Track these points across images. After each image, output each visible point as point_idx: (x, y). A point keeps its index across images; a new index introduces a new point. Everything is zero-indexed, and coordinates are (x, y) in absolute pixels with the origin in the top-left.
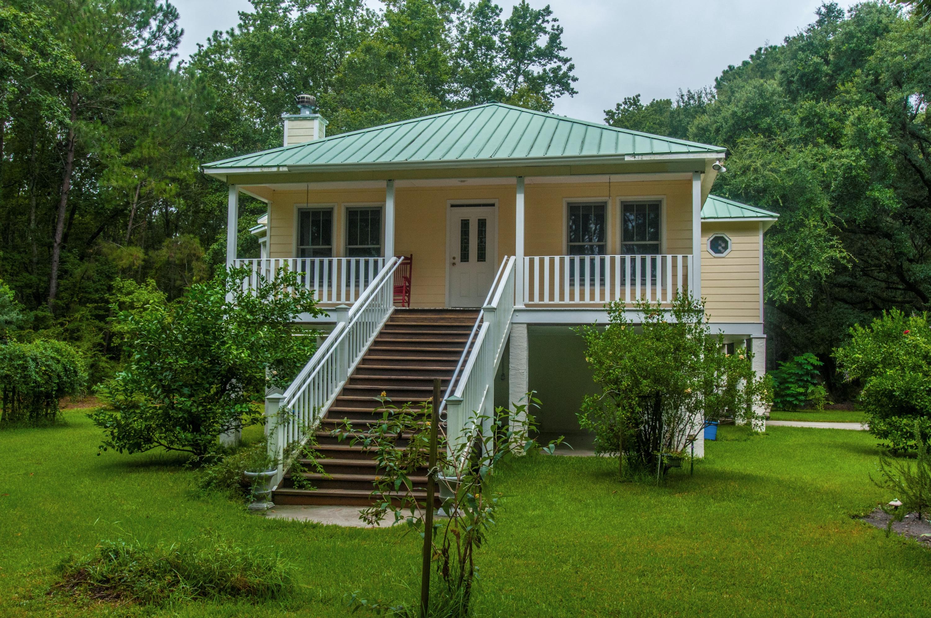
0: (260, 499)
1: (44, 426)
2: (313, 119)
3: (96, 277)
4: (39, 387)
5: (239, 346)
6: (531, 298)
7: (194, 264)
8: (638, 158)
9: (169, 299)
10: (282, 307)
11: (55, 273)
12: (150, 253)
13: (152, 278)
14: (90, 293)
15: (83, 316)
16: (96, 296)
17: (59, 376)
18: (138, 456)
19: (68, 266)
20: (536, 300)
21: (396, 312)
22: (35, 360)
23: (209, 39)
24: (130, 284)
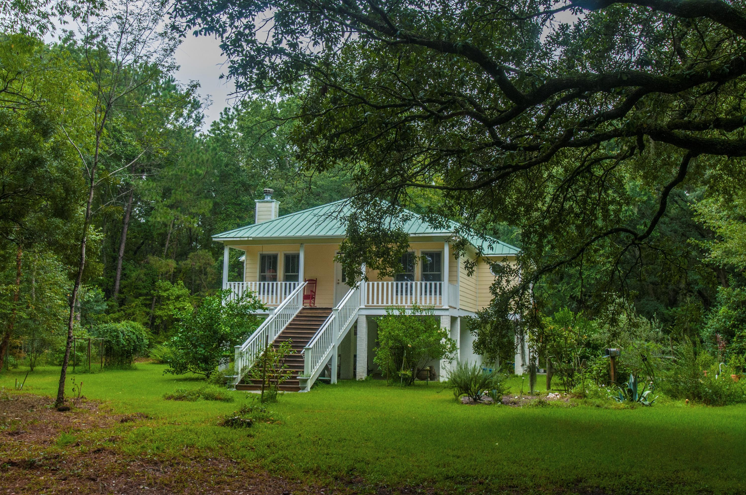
0: (231, 387)
1: (126, 369)
2: (272, 202)
3: (145, 278)
4: (124, 347)
5: (226, 325)
6: (368, 302)
7: (208, 269)
8: (417, 235)
9: (191, 294)
10: (246, 308)
11: (119, 277)
12: (180, 263)
13: (181, 280)
14: (140, 289)
15: (137, 305)
16: (145, 291)
17: (134, 342)
18: (181, 376)
19: (128, 272)
20: (370, 304)
21: (304, 309)
22: (122, 332)
23: (221, 113)
24: (167, 284)
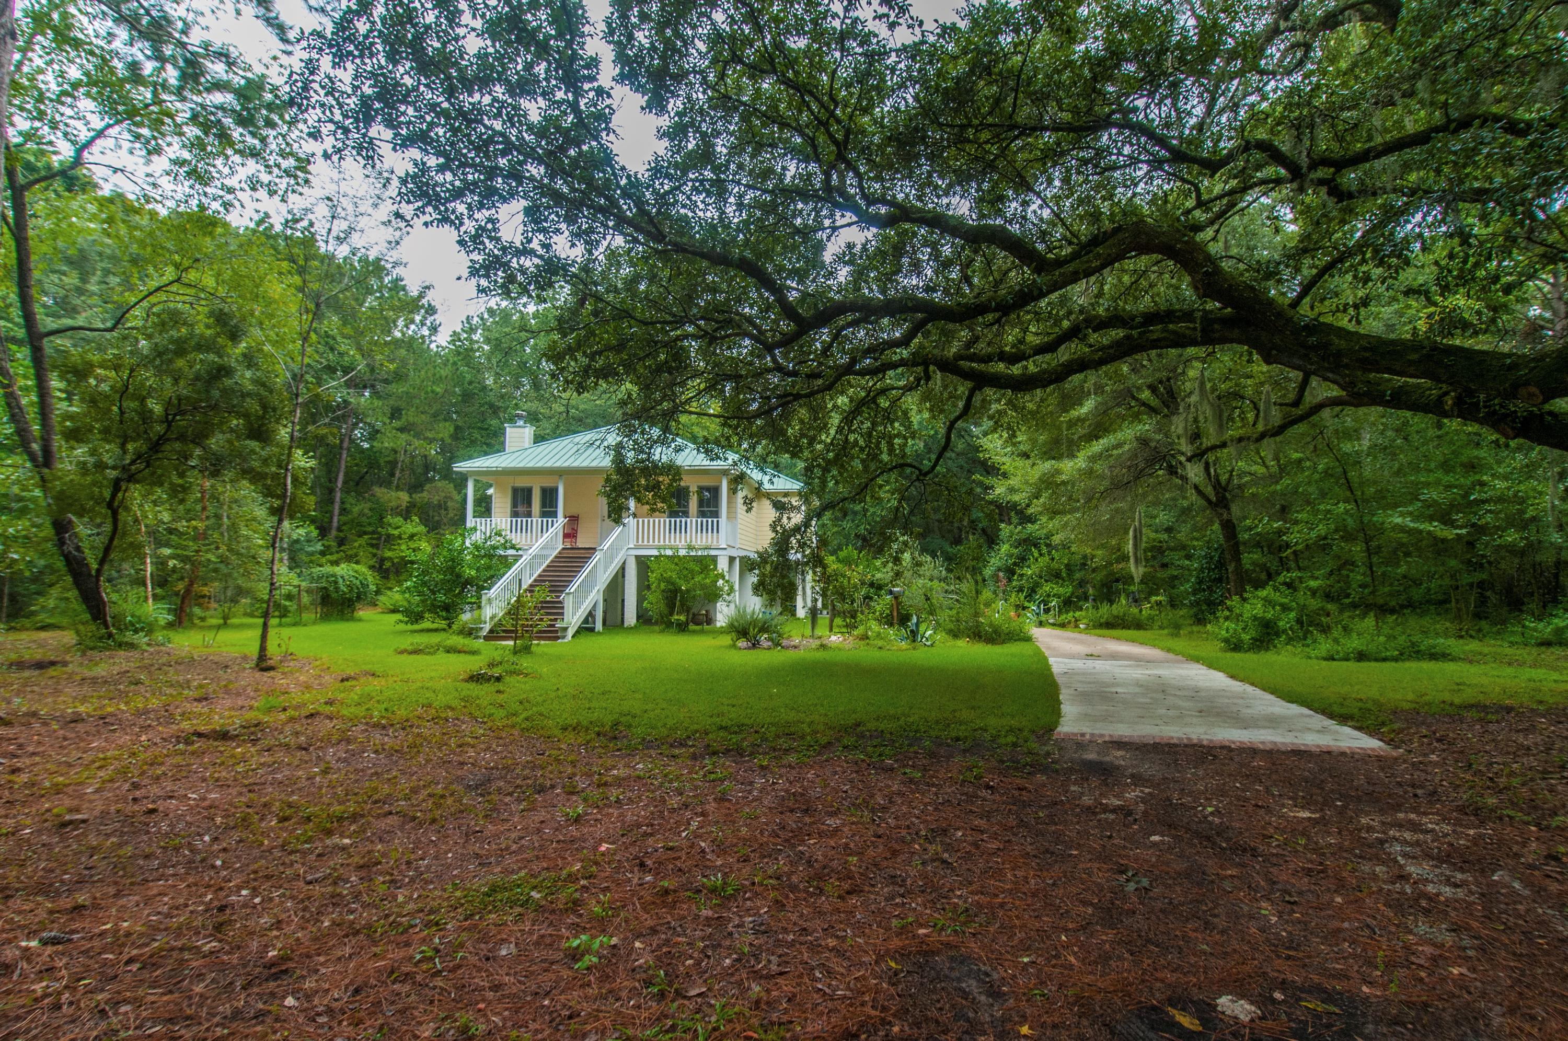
0: (477, 637)
1: (347, 620)
2: (525, 427)
3: (370, 514)
4: (345, 594)
5: (471, 568)
6: (638, 542)
7: (449, 504)
8: (692, 468)
9: (428, 532)
10: (495, 548)
11: (336, 512)
12: (414, 496)
13: (416, 515)
14: (364, 526)
15: (360, 545)
16: (370, 529)
17: (358, 588)
18: (416, 627)
19: (348, 506)
20: (640, 543)
21: (563, 549)
22: (342, 577)
23: (463, 322)
24: (398, 520)
